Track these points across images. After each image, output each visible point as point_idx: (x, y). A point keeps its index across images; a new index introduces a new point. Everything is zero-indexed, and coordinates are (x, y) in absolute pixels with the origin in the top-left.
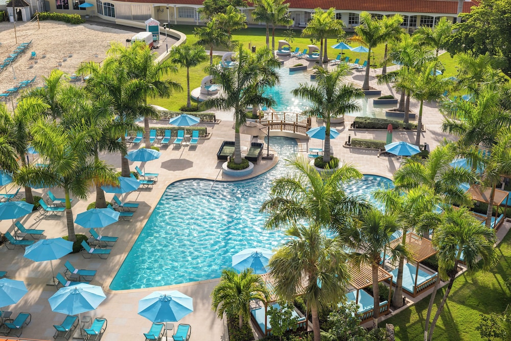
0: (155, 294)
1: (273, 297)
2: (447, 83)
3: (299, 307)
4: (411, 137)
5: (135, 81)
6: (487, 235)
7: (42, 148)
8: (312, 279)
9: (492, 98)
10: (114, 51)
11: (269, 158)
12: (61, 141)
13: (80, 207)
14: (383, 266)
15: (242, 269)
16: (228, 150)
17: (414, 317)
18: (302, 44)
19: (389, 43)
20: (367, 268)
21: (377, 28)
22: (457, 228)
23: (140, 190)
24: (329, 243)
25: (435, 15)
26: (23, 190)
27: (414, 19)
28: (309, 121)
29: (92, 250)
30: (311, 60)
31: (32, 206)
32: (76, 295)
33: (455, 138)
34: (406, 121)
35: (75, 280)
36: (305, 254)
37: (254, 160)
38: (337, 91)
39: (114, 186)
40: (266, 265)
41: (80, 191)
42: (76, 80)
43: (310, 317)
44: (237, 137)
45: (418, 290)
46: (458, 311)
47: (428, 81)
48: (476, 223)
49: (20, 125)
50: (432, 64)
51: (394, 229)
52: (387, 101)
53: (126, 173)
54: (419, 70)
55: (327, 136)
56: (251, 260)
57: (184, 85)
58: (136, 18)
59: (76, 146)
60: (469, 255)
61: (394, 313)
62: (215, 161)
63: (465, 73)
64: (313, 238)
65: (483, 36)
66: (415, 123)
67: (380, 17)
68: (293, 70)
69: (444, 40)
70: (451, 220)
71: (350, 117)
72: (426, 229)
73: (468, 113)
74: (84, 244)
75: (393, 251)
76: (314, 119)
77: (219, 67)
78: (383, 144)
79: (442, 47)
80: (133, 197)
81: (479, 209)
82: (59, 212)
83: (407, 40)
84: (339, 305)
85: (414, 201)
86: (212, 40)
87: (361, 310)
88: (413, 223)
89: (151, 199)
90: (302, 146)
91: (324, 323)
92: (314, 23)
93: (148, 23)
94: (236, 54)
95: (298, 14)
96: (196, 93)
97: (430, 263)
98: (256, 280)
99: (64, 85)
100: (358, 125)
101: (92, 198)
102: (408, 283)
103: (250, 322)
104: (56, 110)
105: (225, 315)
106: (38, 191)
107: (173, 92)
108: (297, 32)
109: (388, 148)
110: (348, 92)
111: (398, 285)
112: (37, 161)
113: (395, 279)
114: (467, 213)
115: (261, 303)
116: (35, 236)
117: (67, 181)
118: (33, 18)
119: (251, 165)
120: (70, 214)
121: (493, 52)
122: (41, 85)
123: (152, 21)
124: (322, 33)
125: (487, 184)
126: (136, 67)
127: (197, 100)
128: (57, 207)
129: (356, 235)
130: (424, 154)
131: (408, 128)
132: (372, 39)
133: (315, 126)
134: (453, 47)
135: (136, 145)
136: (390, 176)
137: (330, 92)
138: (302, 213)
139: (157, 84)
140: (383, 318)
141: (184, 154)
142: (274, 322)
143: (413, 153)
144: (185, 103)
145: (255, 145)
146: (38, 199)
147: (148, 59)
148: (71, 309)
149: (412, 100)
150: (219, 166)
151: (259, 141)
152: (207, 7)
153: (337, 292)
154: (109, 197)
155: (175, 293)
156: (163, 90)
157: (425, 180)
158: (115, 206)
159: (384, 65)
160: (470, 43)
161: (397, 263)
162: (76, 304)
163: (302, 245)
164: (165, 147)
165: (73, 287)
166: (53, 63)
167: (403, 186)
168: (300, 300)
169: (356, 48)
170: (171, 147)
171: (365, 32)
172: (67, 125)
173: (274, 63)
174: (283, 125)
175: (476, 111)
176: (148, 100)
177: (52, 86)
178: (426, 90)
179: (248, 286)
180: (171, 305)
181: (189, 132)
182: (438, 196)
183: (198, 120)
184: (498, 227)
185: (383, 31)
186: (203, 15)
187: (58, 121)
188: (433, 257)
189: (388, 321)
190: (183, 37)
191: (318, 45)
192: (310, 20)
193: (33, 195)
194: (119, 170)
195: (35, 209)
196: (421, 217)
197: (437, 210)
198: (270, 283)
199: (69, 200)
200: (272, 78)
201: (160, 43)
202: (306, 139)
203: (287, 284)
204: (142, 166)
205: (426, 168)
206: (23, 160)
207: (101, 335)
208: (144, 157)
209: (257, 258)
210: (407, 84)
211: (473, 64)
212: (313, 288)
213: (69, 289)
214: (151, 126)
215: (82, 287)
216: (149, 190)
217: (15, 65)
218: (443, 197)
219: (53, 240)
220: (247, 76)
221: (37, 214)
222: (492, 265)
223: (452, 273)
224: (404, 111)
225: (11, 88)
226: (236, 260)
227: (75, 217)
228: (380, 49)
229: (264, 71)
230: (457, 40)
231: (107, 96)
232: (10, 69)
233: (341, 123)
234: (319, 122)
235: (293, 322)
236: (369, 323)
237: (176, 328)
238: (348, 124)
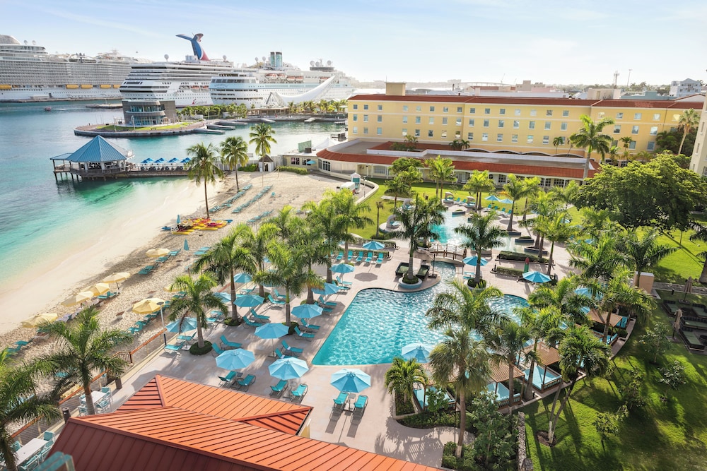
0: (342, 371)
1: (431, 381)
2: (573, 230)
3: (450, 391)
4: (544, 269)
5: (341, 216)
6: (604, 350)
7: (273, 259)
8: (462, 371)
9: (610, 243)
10: (328, 194)
11: (434, 277)
12: (286, 255)
13: (296, 302)
14: (518, 366)
15: (409, 358)
16: (404, 269)
17: (541, 409)
18: (463, 195)
19: (529, 198)
20: (504, 366)
21: (520, 186)
22: (580, 342)
23: (339, 293)
24: (476, 344)
25: (565, 179)
26: (258, 287)
27: (548, 181)
28: (465, 252)
29: (301, 334)
30: (469, 208)
31: (264, 299)
32: (288, 365)
33: (579, 272)
34: (540, 256)
35: (288, 354)
36: (457, 351)
37: (423, 278)
38: (488, 230)
39: (321, 289)
40: (427, 356)
41: (297, 291)
42: (300, 213)
43: (458, 400)
44: (411, 261)
45: (545, 388)
46: (577, 408)
47: (558, 227)
48: (595, 339)
49: (260, 241)
50: (562, 215)
51: (527, 338)
52: (526, 240)
53: (329, 281)
54: (552, 219)
55: (478, 263)
56: (416, 352)
57: (375, 220)
58: (344, 172)
59: (296, 259)
60: (588, 364)
61: (525, 404)
62: (394, 276)
63: (588, 222)
64: (464, 339)
65: (603, 196)
66: (547, 258)
67: (522, 178)
68: (454, 214)
69: (572, 197)
70: (574, 335)
71: (496, 251)
72: (553, 340)
73: (590, 253)
74: (296, 329)
75: (526, 355)
76: (469, 251)
77: (401, 209)
78: (522, 273)
79: (571, 202)
80: (333, 298)
81: (598, 328)
82: (281, 305)
83: (543, 196)
84: (482, 393)
85: (544, 318)
86: (397, 189)
87: (499, 399)
88: (543, 335)
89: (346, 300)
90: (459, 269)
91: (469, 405)
92: (473, 180)
93: (353, 176)
94: (414, 200)
95: (461, 174)
96: (383, 226)
97: (554, 367)
98: (418, 368)
99: (292, 216)
100: (503, 257)
101: (304, 296)
102: (537, 381)
103: (412, 399)
104: (285, 233)
105: (394, 391)
106: (268, 289)
107: (367, 226)
108: (459, 186)
109: (525, 276)
110: (495, 232)
111: (529, 382)
112: (269, 267)
113: (527, 377)
114: (588, 331)
115: (422, 385)
116: (262, 321)
117: (288, 282)
118: (275, 169)
119: (420, 281)
120: (288, 307)
121: (611, 208)
122: (276, 215)
123: (356, 175)
124: (478, 188)
125: (604, 309)
126: (342, 206)
127: (383, 232)
128: (280, 301)
129: (497, 340)
130: (554, 282)
131: (542, 262)
132: (516, 194)
133: (469, 256)
134: (579, 203)
135: (338, 261)
136: (526, 297)
137: (482, 232)
138: (455, 319)
139: (356, 218)
140: (516, 407)
141: (371, 269)
142: (431, 401)
143: (545, 281)
144: (374, 233)
145: (424, 267)
146: (268, 294)
147: (350, 201)
148: (283, 376)
149: (545, 240)
150: (397, 280)
151: (427, 264)
152: (395, 167)
153: (481, 384)
154: (316, 297)
155: (358, 371)
156: (360, 223)
157: (554, 302)
158: (320, 304)
159: (524, 214)
160: (593, 201)
161: (529, 365)
162: (288, 372)
163: (455, 344)
164: (358, 264)
165: (286, 359)
166: (286, 201)
167: (537, 305)
168: (451, 386)
169: (503, 200)
170: (363, 264)
171: (510, 189)
172: (292, 243)
173: (441, 207)
174: (445, 253)
175: (596, 252)
176: (349, 229)
177: (284, 217)
178: (557, 234)
179: (412, 371)
180: (355, 380)
181: (377, 254)
182: (564, 315)
183: (383, 246)
184: (613, 344)
185: (524, 189)
186: (392, 172)
187: (286, 240)
188: (557, 363)
189: (521, 410)
190: (377, 186)
191: (474, 197)
192: (469, 178)
193: (265, 291)
194: (325, 278)
195: (265, 301)
196: (550, 331)
197: (563, 327)
198: (429, 371)
199: (288, 296)
200: (439, 219)
201: (360, 191)
202: (462, 265)
203: (442, 373)
204: (341, 276)
205: (554, 293)
206: (260, 266)
207: (303, 396)
208: (342, 270)
209: (420, 351)
210: (541, 228)
211: (595, 217)
212: (462, 378)
213: (283, 361)
214: (349, 248)
215: (293, 360)
216: (345, 293)
217: (261, 201)
218: (568, 316)
219: (275, 324)
220: (420, 217)
221: (266, 305)
222: (607, 374)
223: (573, 376)
224: (539, 248)
225: (257, 216)
226: (404, 351)
227: (291, 309)
228: (522, 201)
229: (433, 213)
230: (582, 198)
231: (320, 225)
232: (257, 203)
233: (489, 255)
234: (473, 253)
235: (445, 403)
236: (505, 410)
237: (357, 398)
238: (495, 256)
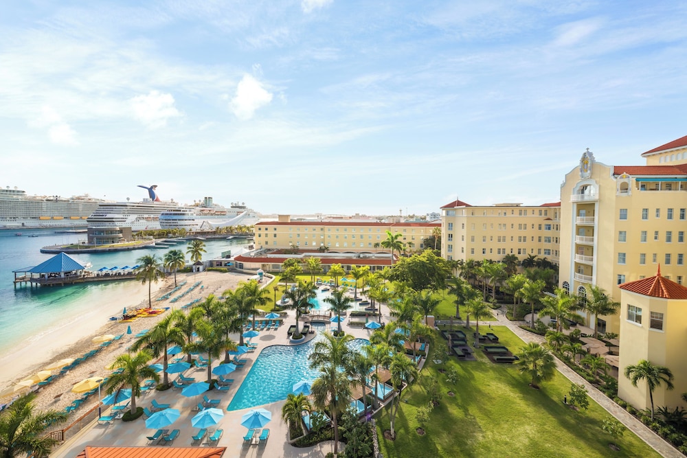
0: (249, 412)
1: (314, 408)
2: (390, 294)
3: (327, 413)
4: (377, 320)
5: (250, 298)
6: (414, 365)
7: (200, 333)
8: (333, 396)
9: (409, 300)
10: (241, 284)
11: (312, 333)
12: (210, 329)
13: (216, 364)
14: (368, 386)
15: (298, 393)
16: (293, 329)
17: (384, 413)
18: (327, 279)
19: (364, 278)
20: (359, 388)
21: (359, 272)
22: (400, 363)
23: (248, 352)
24: (341, 375)
25: (382, 266)
26: (187, 355)
27: (374, 267)
28: (331, 314)
29: (219, 388)
30: (331, 286)
31: (190, 364)
32: (207, 415)
33: (395, 319)
34: (374, 312)
35: (208, 407)
36: (328, 382)
37: (305, 334)
38: (342, 300)
39: (235, 351)
40: (310, 389)
41: (217, 356)
42: (222, 298)
43: (332, 419)
44: (297, 323)
45: (386, 398)
46: (405, 407)
47: (382, 294)
48: (408, 359)
49: (190, 320)
50: (383, 286)
51: (371, 365)
52: (365, 303)
53: (242, 344)
54: (377, 289)
55: (338, 320)
56: (303, 387)
57: (273, 299)
58: (253, 269)
59: (216, 331)
60: (407, 376)
61: (375, 412)
62: (287, 335)
63: (397, 289)
64: (332, 372)
65: (402, 274)
66: (378, 313)
67: (360, 267)
68: (323, 291)
69: (387, 276)
70: (397, 359)
71: (349, 311)
72: (386, 364)
73: (400, 307)
74: (216, 384)
75: (372, 377)
76: (333, 313)
77: (290, 291)
78: (364, 324)
79: (386, 279)
80: (244, 356)
81: (409, 353)
82: (204, 367)
83: (372, 276)
84: (347, 410)
85: (379, 350)
86: (287, 278)
87: (358, 412)
88: (380, 362)
89: (253, 357)
90: (327, 326)
91: (340, 421)
92: (332, 269)
93: (258, 271)
94: (297, 284)
95: (325, 266)
96: (279, 303)
97: (389, 383)
98: (305, 399)
99: (215, 301)
100: (353, 315)
101: (223, 357)
102: (380, 395)
103: (301, 424)
104: (209, 313)
105: (288, 420)
106: (195, 356)
107: (268, 303)
108: (325, 274)
109: (366, 325)
110: (347, 300)
111: (375, 396)
112: (196, 339)
113: (374, 393)
114: (404, 355)
115: (307, 412)
116: (188, 382)
117: (210, 349)
118: (204, 270)
119: (304, 337)
120: (210, 368)
121: (407, 280)
122: (204, 301)
123: (260, 271)
124: (335, 274)
125: (412, 340)
126: (251, 291)
127: (279, 306)
128: (204, 364)
129: (353, 370)
130: (383, 327)
131: (375, 315)
132: (357, 276)
133: (333, 316)
134: (391, 279)
135: (248, 329)
136: (368, 338)
137: (339, 300)
138: (326, 359)
139: (260, 299)
140: (370, 416)
141: (271, 332)
142: (314, 424)
143: (378, 327)
144: (273, 307)
145: (305, 327)
146: (194, 360)
147: (256, 287)
148: (203, 425)
149: (376, 302)
150: (288, 338)
151: (308, 325)
152: (285, 264)
153: (345, 402)
154: (231, 357)
155: (260, 410)
156: (263, 302)
157: (383, 340)
158: (234, 362)
159: (363, 287)
160: (397, 277)
161: (374, 384)
162: (207, 420)
163: (327, 377)
164: (262, 329)
165: (206, 411)
166: (211, 291)
167: (374, 343)
168: (327, 409)
169: (350, 280)
170: (265, 329)
171: (353, 273)
172: (214, 320)
173: (315, 288)
174: (319, 316)
175: (403, 306)
176: (255, 307)
177: (209, 301)
178: (381, 298)
179: (300, 403)
180: (260, 417)
181: (274, 321)
182: (390, 347)
183: (279, 315)
184: (419, 363)
185: (361, 272)
186: (283, 267)
187: (210, 318)
188: (390, 380)
189: (373, 417)
190: (274, 277)
191: (334, 280)
192: (330, 268)
193: (192, 358)
194: (238, 342)
195: (191, 366)
196: (383, 358)
197: (391, 355)
198: (312, 400)
199: (210, 359)
200: (314, 295)
201: (263, 280)
202: (329, 323)
203: (320, 400)
204: (250, 339)
205: (384, 333)
206: (189, 340)
207: (219, 439)
208: (251, 335)
209: (305, 386)
210: (373, 295)
211: (400, 286)
212: (333, 401)
213: (204, 412)
214: (256, 319)
215: (212, 410)
216: (252, 352)
217: (192, 292)
218: (393, 348)
219: (198, 384)
220: (302, 294)
221: (193, 369)
222: (419, 381)
223: (400, 387)
224: (373, 308)
225: (189, 303)
226: (295, 388)
227: (212, 370)
228: (360, 280)
229: (310, 291)
230: (392, 276)
231: (236, 306)
232: (190, 294)
233: (345, 314)
234: (335, 314)
235: (324, 423)
236: (363, 420)
237: (261, 432)
238: (348, 314)
